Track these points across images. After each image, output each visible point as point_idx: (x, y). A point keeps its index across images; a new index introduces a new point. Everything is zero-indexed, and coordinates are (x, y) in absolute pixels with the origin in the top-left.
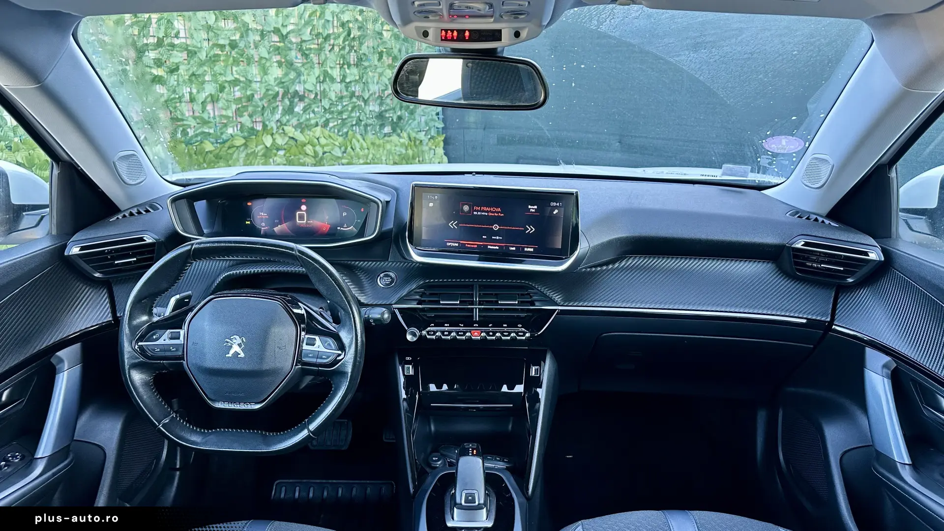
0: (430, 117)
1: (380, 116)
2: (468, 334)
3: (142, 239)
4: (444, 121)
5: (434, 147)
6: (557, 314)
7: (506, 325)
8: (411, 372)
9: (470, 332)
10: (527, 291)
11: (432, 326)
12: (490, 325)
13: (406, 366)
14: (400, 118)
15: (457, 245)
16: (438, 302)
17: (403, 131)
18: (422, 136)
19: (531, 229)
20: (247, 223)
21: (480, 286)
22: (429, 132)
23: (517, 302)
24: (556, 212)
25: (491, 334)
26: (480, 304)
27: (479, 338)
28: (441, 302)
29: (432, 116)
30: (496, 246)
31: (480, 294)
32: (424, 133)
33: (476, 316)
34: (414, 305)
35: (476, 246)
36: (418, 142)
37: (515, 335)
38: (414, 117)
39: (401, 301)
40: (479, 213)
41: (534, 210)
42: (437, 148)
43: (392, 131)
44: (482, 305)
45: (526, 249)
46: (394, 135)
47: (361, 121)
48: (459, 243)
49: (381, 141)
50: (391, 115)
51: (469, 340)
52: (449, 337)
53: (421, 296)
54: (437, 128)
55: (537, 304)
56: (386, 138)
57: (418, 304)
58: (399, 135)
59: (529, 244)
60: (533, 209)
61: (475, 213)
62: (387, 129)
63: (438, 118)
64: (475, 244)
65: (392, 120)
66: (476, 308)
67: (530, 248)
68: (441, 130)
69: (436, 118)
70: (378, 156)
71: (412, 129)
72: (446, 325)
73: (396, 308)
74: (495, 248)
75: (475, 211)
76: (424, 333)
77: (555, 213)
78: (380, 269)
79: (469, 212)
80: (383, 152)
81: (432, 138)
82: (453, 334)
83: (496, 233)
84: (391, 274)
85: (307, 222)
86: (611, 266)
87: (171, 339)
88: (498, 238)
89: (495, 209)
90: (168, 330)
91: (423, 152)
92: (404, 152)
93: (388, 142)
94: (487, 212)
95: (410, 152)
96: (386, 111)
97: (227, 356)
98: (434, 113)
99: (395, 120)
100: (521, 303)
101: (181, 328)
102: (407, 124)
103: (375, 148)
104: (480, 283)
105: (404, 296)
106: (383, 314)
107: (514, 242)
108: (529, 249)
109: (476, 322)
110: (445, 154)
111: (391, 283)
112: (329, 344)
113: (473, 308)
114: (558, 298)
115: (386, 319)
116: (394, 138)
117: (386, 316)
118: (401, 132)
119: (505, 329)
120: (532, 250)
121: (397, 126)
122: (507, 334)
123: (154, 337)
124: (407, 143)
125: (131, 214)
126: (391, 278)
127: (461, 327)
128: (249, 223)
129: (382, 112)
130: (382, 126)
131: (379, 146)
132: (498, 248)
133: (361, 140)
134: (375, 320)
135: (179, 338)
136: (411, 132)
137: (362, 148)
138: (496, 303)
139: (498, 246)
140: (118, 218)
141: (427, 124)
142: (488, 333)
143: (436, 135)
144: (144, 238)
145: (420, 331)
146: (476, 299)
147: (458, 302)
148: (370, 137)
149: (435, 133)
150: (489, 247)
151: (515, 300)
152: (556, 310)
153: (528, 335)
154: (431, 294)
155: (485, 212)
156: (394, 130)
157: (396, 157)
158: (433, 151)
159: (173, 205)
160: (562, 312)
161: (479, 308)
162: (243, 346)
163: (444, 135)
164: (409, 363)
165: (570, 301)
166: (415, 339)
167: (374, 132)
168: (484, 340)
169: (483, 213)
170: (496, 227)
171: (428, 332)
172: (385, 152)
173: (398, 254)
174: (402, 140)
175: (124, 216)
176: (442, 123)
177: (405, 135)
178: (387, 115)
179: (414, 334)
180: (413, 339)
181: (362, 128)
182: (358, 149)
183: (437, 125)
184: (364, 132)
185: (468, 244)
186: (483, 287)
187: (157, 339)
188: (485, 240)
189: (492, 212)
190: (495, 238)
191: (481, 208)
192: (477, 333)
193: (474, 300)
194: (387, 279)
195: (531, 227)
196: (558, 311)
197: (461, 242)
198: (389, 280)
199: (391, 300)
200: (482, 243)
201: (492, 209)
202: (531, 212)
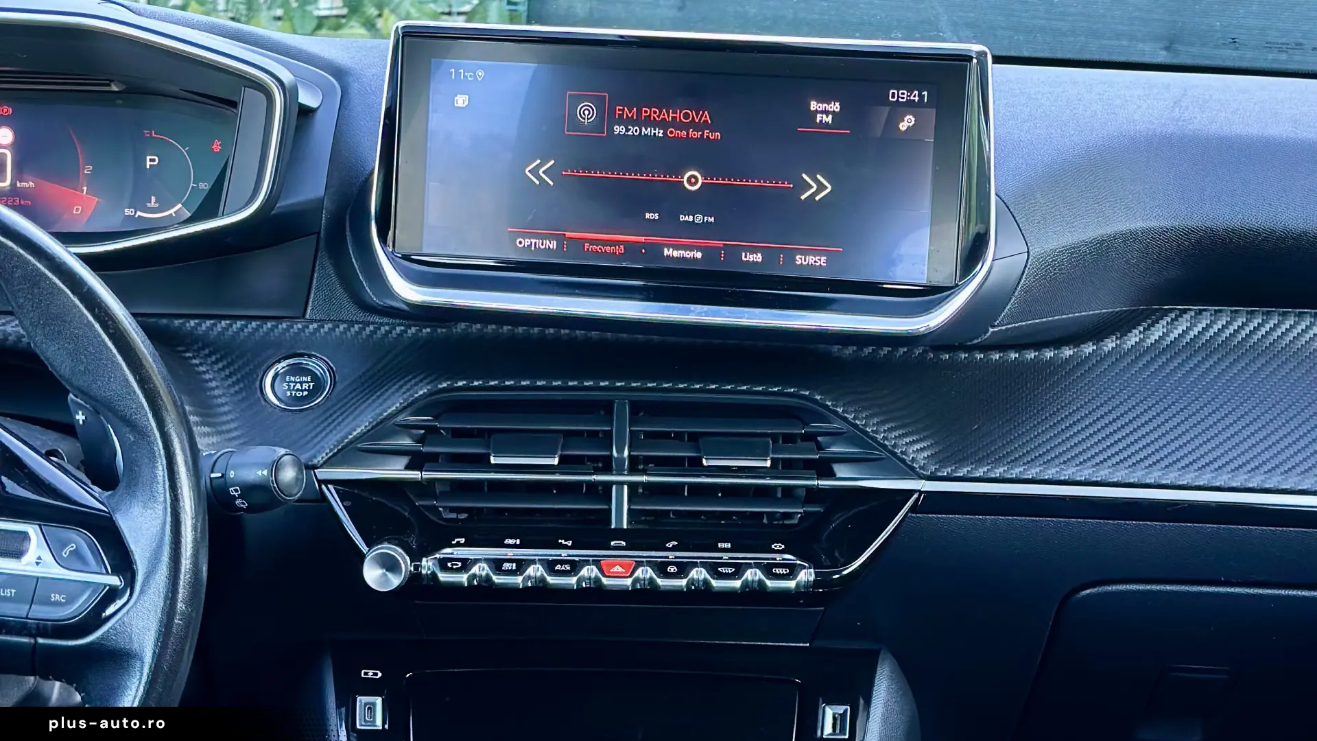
2: (589, 572)
6: (912, 508)
7: (728, 545)
8: (379, 721)
9: (597, 563)
10: (806, 424)
11: (458, 545)
12: (670, 544)
13: (361, 701)
15: (552, 243)
16: (481, 462)
19: (819, 188)
21: (636, 407)
23: (768, 464)
24: (907, 123)
25: (672, 569)
26: (633, 470)
27: (629, 582)
28: (493, 460)
30: (691, 248)
31: (633, 434)
33: (621, 514)
34: (395, 470)
35: (621, 248)
37: (758, 574)
39: (346, 455)
40: (634, 130)
41: (829, 119)
44: (644, 472)
45: (800, 261)
48: (560, 239)
51: (596, 591)
52: (519, 580)
53: (421, 440)
55: (841, 470)
57: (408, 467)
59: (811, 240)
60: (826, 113)
61: (619, 129)
64: (619, 242)
66: (621, 484)
67: (815, 253)
72: (510, 542)
73: (327, 482)
74: (688, 254)
75: (621, 121)
76: (428, 565)
77: (903, 126)
78: (274, 345)
79: (598, 125)
82: (535, 571)
83: (692, 202)
84: (312, 364)
86: (1110, 344)
88: (699, 218)
89: (692, 114)
94: (663, 124)
100: (785, 467)
104: (633, 393)
105: (361, 438)
106: (276, 466)
108: (812, 262)
109: (619, 533)
111: (314, 393)
112: (76, 554)
113: (611, 483)
114: (917, 451)
115: (289, 486)
117: (288, 474)
119: (725, 556)
120: (823, 261)
122: (730, 570)
126: (315, 377)
127: (566, 547)
132: (699, 255)
134: (249, 489)
138: (695, 465)
139: (699, 248)
142: (660, 569)
145: (416, 556)
146: (620, 451)
147: (556, 461)
150: (667, 252)
151: (764, 455)
152: (911, 492)
153: (806, 575)
154: (458, 434)
155: (655, 124)
160: (934, 502)
161: (630, 484)
164: (370, 688)
165: (961, 462)
166: (395, 581)
168: (648, 593)
169: (649, 131)
170: (693, 180)
171: (443, 564)
173: (340, 291)
179: (391, 568)
180: (387, 581)
185: (593, 241)
188: (652, 226)
189: (681, 126)
190: (691, 218)
191: (639, 112)
192: (621, 570)
193: (611, 455)
194: (301, 383)
195: (819, 177)
196: (916, 496)
197: (568, 234)
198: (305, 386)
199: (312, 452)
200: (642, 239)
201: (679, 115)
202: (821, 125)
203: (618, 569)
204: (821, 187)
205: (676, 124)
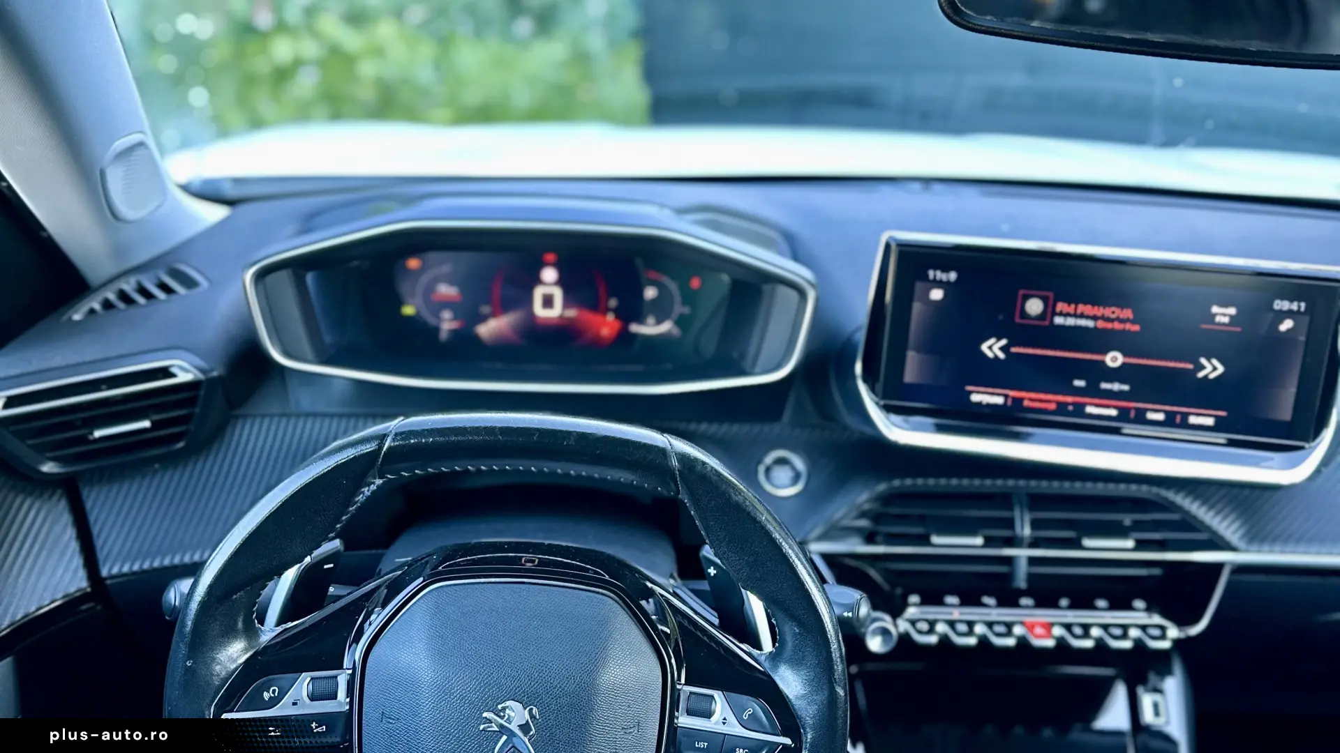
2: (1017, 630)
3: (165, 373)
6: (1229, 575)
7: (1103, 606)
9: (1021, 621)
12: (1064, 603)
15: (1000, 400)
16: (925, 540)
19: (1212, 369)
20: (405, 310)
23: (1130, 544)
24: (1286, 325)
25: (1077, 630)
26: (1032, 546)
27: (1048, 641)
28: (933, 540)
30: (1110, 407)
33: (1022, 576)
35: (1054, 406)
37: (1139, 633)
39: (823, 536)
40: (1070, 321)
41: (1226, 319)
44: (1039, 548)
45: (1192, 420)
48: (1006, 396)
51: (1028, 648)
52: (974, 640)
53: (876, 520)
57: (868, 540)
59: (1204, 406)
60: (1225, 315)
61: (1059, 320)
64: (1052, 401)
66: (1021, 556)
67: (1205, 416)
73: (815, 553)
74: (1107, 412)
75: (1061, 314)
76: (904, 624)
77: (1284, 328)
79: (1042, 317)
82: (980, 630)
83: (1114, 374)
84: (792, 458)
88: (1116, 387)
89: (1117, 311)
94: (1095, 318)
100: (1140, 545)
101: (340, 667)
104: (1031, 491)
105: (839, 520)
108: (1201, 420)
109: (1025, 594)
111: (796, 482)
113: (1015, 556)
120: (1210, 421)
122: (1118, 631)
125: (124, 297)
126: (793, 467)
127: (993, 607)
128: (410, 311)
132: (1114, 412)
138: (1076, 543)
139: (1115, 407)
140: (92, 311)
142: (1068, 628)
144: (174, 370)
145: (894, 619)
146: (1023, 533)
147: (981, 541)
150: (1089, 409)
152: (1227, 564)
153: (1173, 633)
154: (904, 517)
155: (1088, 317)
159: (261, 287)
161: (1028, 557)
162: (534, 731)
165: (1263, 540)
166: (889, 647)
169: (1082, 322)
170: (1114, 359)
173: (811, 407)
175: (107, 305)
179: (885, 632)
180: (884, 648)
185: (1031, 400)
186: (1036, 501)
188: (1079, 391)
189: (1108, 320)
190: (1110, 386)
191: (1076, 309)
192: (1041, 631)
193: (1018, 535)
195: (1213, 361)
197: (1011, 393)
199: (805, 532)
200: (1071, 399)
201: (1108, 312)
202: (1220, 324)
204: (1215, 369)
205: (1103, 318)
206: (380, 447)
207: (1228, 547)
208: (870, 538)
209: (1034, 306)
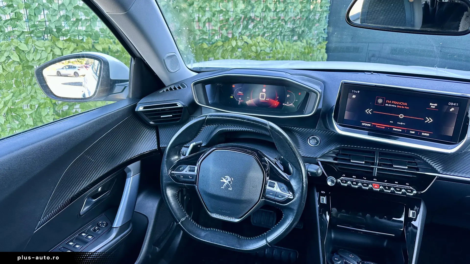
0: (320, 31)
1: (293, 30)
2: (370, 186)
3: (176, 105)
4: (328, 33)
5: (320, 48)
6: (436, 179)
7: (397, 183)
8: (325, 202)
9: (372, 184)
10: (414, 160)
11: (344, 176)
12: (386, 181)
13: (321, 197)
14: (303, 31)
15: (370, 125)
16: (348, 160)
17: (304, 39)
18: (314, 42)
19: (429, 120)
20: (231, 97)
21: (379, 153)
22: (318, 40)
23: (407, 168)
25: (387, 188)
26: (379, 165)
27: (378, 189)
28: (351, 161)
29: (321, 30)
30: (399, 129)
31: (379, 158)
32: (316, 40)
33: (375, 173)
34: (331, 160)
35: (384, 127)
36: (311, 45)
37: (405, 191)
38: (311, 31)
39: (323, 156)
40: (390, 105)
41: (434, 107)
42: (322, 49)
43: (297, 39)
44: (381, 166)
45: (423, 134)
46: (299, 41)
47: (282, 33)
48: (371, 124)
49: (291, 44)
50: (298, 30)
51: (371, 189)
52: (357, 186)
53: (336, 155)
54: (323, 37)
55: (421, 170)
56: (295, 43)
57: (334, 160)
58: (301, 41)
59: (426, 130)
60: (434, 106)
61: (387, 105)
62: (295, 38)
63: (325, 32)
64: (384, 126)
65: (299, 33)
66: (376, 168)
67: (427, 133)
68: (325, 38)
69: (323, 31)
70: (289, 53)
71: (309, 38)
72: (353, 177)
73: (319, 161)
74: (398, 130)
75: (387, 103)
76: (339, 180)
77: (451, 110)
78: (310, 133)
79: (382, 104)
80: (292, 51)
81: (320, 43)
82: (360, 184)
83: (401, 120)
84: (317, 138)
85: (265, 99)
87: (190, 171)
88: (402, 123)
89: (403, 103)
90: (189, 166)
91: (313, 51)
92: (303, 50)
93: (295, 45)
94: (396, 105)
95: (307, 51)
96: (296, 27)
97: (222, 188)
98: (322, 29)
99: (300, 33)
100: (410, 168)
101: (196, 165)
102: (306, 35)
103: (288, 48)
104: (380, 151)
105: (326, 154)
106: (318, 170)
107: (413, 128)
108: (425, 134)
109: (375, 177)
110: (326, 52)
111: (317, 143)
112: (283, 189)
113: (374, 168)
114: (438, 167)
115: (320, 173)
116: (299, 43)
118: (303, 39)
119: (397, 185)
120: (428, 135)
121: (301, 36)
122: (399, 189)
123: (181, 169)
124: (305, 45)
125: (171, 89)
126: (317, 140)
127: (365, 179)
128: (232, 97)
129: (294, 28)
130: (293, 36)
131: (290, 47)
132: (401, 130)
133: (281, 44)
134: (312, 173)
135: (194, 171)
136: (308, 39)
137: (281, 48)
138: (391, 166)
140: (164, 91)
141: (318, 35)
142: (385, 187)
143: (322, 42)
144: (177, 104)
145: (336, 179)
146: (377, 161)
147: (364, 163)
148: (286, 42)
149: (322, 40)
150: (394, 129)
151: (406, 166)
153: (415, 192)
154: (344, 155)
155: (394, 104)
156: (299, 38)
157: (299, 54)
158: (319, 51)
160: (440, 178)
161: (377, 168)
162: (232, 183)
163: (327, 42)
164: (323, 195)
165: (448, 171)
166: (333, 185)
167: (288, 39)
169: (393, 106)
170: (401, 116)
171: (342, 180)
172: (293, 50)
174: (303, 44)
175: (167, 90)
176: (326, 35)
177: (305, 41)
178: (296, 30)
179: (332, 181)
181: (282, 37)
182: (279, 49)
183: (323, 36)
184: (283, 39)
185: (378, 126)
186: (381, 154)
187: (182, 170)
188: (391, 124)
189: (400, 105)
190: (400, 123)
191: (391, 102)
192: (377, 187)
193: (375, 162)
194: (314, 141)
195: (430, 118)
196: (437, 177)
197: (373, 124)
198: (315, 142)
199: (317, 155)
200: (389, 126)
201: (400, 103)
202: (432, 108)
203: (376, 186)
204: (430, 120)
205: (399, 105)
206: (206, 118)
207: (437, 172)
208: (335, 159)
209: (380, 101)
